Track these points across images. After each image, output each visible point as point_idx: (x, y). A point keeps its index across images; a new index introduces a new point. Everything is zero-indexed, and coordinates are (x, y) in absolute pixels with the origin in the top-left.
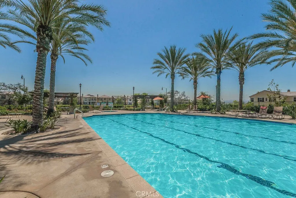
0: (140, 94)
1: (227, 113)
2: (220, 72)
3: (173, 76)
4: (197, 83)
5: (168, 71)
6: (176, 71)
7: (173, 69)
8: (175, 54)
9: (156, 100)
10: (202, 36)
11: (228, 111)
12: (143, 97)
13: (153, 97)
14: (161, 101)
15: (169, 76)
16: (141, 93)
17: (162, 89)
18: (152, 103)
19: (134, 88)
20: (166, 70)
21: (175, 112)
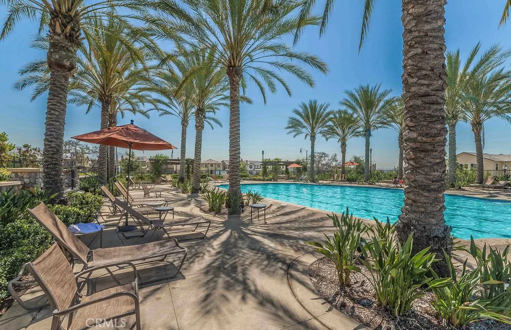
0: (271, 160)
1: (377, 183)
2: (370, 135)
3: (313, 138)
4: (346, 146)
5: (307, 130)
6: (317, 130)
7: (313, 129)
8: (315, 110)
9: (291, 168)
10: (346, 92)
11: (377, 182)
12: (276, 163)
13: (287, 164)
14: (298, 169)
15: (309, 137)
16: (272, 158)
17: (301, 151)
18: (287, 171)
19: (263, 152)
20: (304, 130)
21: (315, 182)
